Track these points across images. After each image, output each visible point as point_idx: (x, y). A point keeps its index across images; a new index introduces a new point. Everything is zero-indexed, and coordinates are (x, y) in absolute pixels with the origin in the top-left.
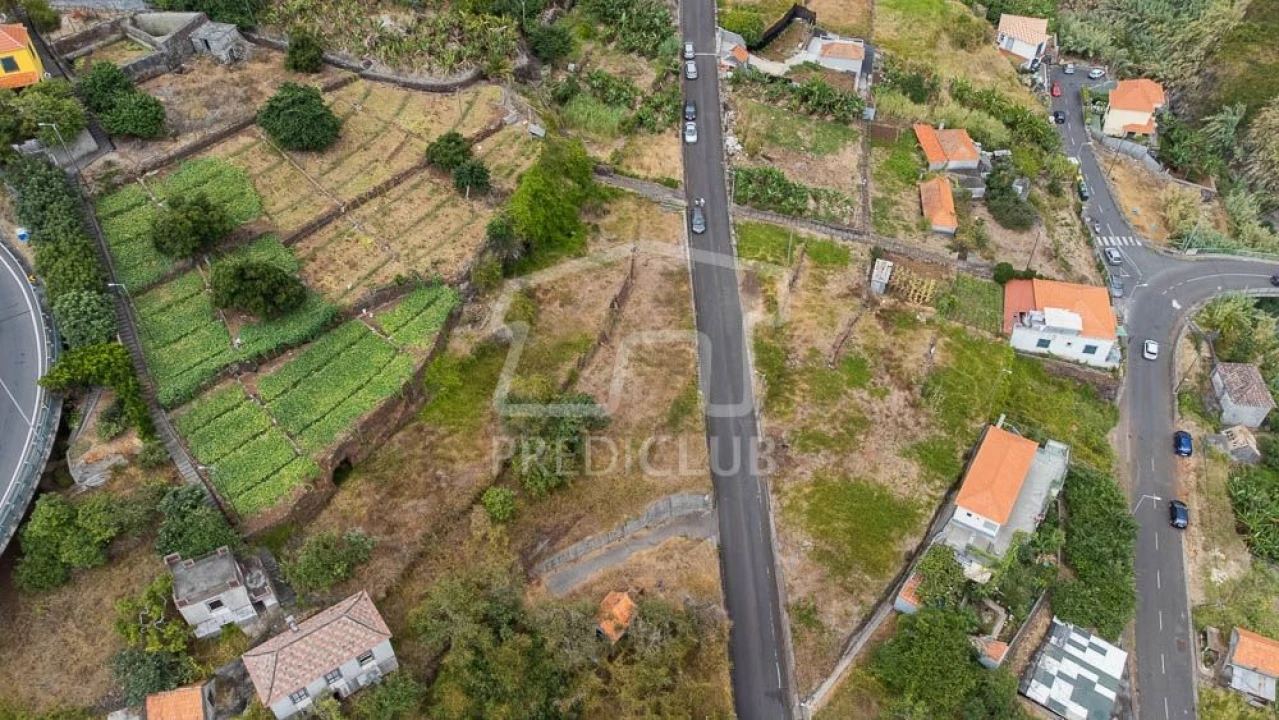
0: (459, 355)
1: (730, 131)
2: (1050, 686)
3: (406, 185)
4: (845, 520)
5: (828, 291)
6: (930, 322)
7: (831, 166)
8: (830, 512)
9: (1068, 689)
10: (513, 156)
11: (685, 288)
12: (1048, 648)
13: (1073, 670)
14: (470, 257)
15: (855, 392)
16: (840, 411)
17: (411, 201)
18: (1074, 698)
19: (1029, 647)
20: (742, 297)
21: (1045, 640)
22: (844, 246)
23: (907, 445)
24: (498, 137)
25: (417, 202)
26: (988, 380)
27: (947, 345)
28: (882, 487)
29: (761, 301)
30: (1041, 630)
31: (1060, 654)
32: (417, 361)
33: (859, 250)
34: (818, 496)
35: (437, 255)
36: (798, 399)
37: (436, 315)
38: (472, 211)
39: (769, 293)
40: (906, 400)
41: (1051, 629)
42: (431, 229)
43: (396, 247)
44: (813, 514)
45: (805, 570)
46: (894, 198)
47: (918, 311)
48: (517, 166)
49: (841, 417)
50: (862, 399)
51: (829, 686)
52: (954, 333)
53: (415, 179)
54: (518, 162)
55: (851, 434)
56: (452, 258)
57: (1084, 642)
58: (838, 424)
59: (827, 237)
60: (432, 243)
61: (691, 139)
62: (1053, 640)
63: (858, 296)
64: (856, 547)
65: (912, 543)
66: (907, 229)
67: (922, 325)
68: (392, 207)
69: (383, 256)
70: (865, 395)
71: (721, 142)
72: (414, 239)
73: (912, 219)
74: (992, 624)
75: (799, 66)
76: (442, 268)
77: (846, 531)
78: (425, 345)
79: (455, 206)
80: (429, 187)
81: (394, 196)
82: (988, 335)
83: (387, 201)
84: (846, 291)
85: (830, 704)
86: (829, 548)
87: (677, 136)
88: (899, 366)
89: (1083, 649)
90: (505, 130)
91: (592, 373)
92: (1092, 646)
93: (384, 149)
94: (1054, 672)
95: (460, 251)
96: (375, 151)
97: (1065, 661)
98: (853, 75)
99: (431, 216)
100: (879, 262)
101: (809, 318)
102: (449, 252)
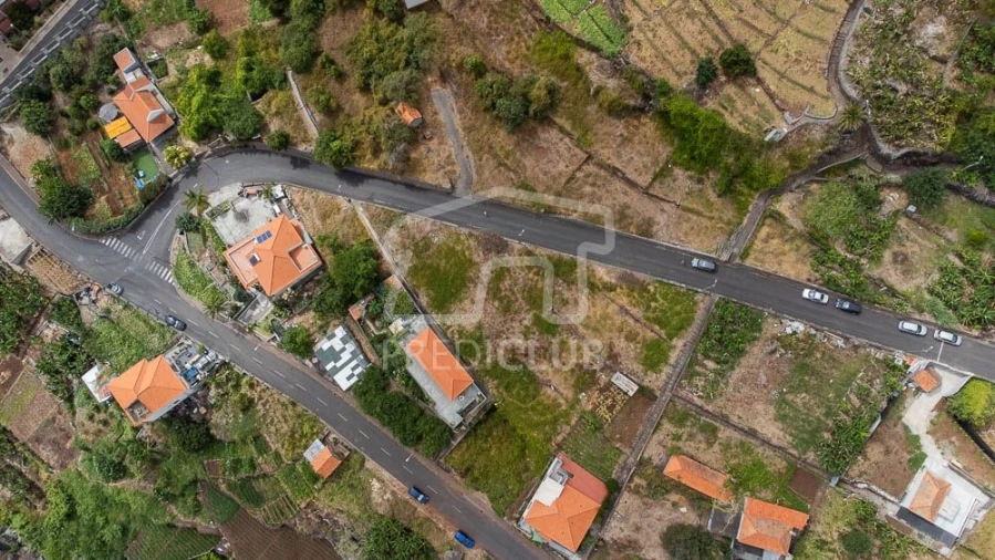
0: (576, 56)
1: (813, 332)
2: (341, 339)
3: (717, 30)
4: (445, 267)
5: (619, 338)
6: (578, 401)
7: (759, 407)
8: (451, 262)
9: (338, 348)
10: (745, 113)
11: (632, 229)
12: (359, 352)
13: (346, 356)
14: (642, 65)
15: (530, 316)
16: (517, 300)
17: (701, 33)
18: (331, 348)
19: (363, 343)
20: (620, 270)
21: (363, 352)
22: (661, 371)
23: (486, 332)
24: (770, 107)
25: (700, 38)
26: (523, 416)
27: (560, 405)
28: (461, 301)
29: (613, 281)
30: (369, 355)
31: (354, 354)
32: (565, 26)
33: (655, 381)
34: (462, 258)
35: (645, 44)
36: (531, 275)
37: (600, 40)
38: (686, 73)
39: (618, 290)
40: (518, 349)
41: (368, 360)
42: (672, 43)
43: (658, 19)
44: (452, 250)
45: (421, 232)
46: (716, 447)
47: (589, 397)
48: (732, 113)
49: (513, 299)
50: (524, 319)
51: (366, 223)
52: (567, 415)
53: (722, 37)
54: (735, 115)
55: (501, 300)
56: (643, 54)
57: (357, 372)
58: (509, 293)
59: (672, 361)
60: (658, 43)
61: (806, 294)
62: (361, 357)
63: (609, 357)
64: (430, 267)
65: (424, 300)
66: (677, 438)
67: (577, 394)
68: (696, 20)
69: (650, 11)
70: (526, 322)
71: (796, 317)
72: (663, 32)
73: (689, 447)
74: (374, 325)
75: (919, 447)
76: (635, 47)
77: (439, 265)
78: (576, 31)
79: (692, 62)
80: (714, 47)
81: (707, 22)
82: (560, 438)
83: (703, 18)
84: (616, 351)
85: (358, 219)
86: (431, 251)
87: (809, 280)
88: (545, 358)
89: (353, 369)
90: (776, 113)
91: (566, 144)
92: (352, 375)
93: (756, 17)
94: (347, 346)
95: (648, 59)
96: (753, 11)
97: (350, 356)
98: (901, 500)
99: (684, 44)
100: (636, 388)
101: (595, 312)
102: (647, 52)
